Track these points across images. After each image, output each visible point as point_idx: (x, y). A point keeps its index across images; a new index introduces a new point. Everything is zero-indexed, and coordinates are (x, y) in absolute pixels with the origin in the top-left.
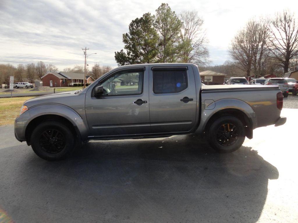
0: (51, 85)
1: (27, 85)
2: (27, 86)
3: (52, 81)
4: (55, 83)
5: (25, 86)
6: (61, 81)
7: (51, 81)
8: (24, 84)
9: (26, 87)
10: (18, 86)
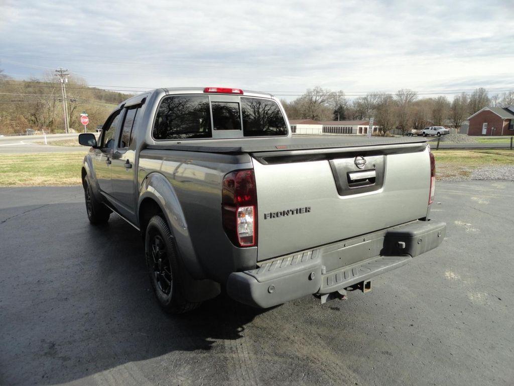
0: (484, 131)
1: (440, 130)
2: (439, 133)
3: (486, 124)
4: (492, 128)
5: (436, 133)
6: (505, 124)
7: (484, 124)
8: (435, 129)
9: (437, 135)
10: (426, 133)
